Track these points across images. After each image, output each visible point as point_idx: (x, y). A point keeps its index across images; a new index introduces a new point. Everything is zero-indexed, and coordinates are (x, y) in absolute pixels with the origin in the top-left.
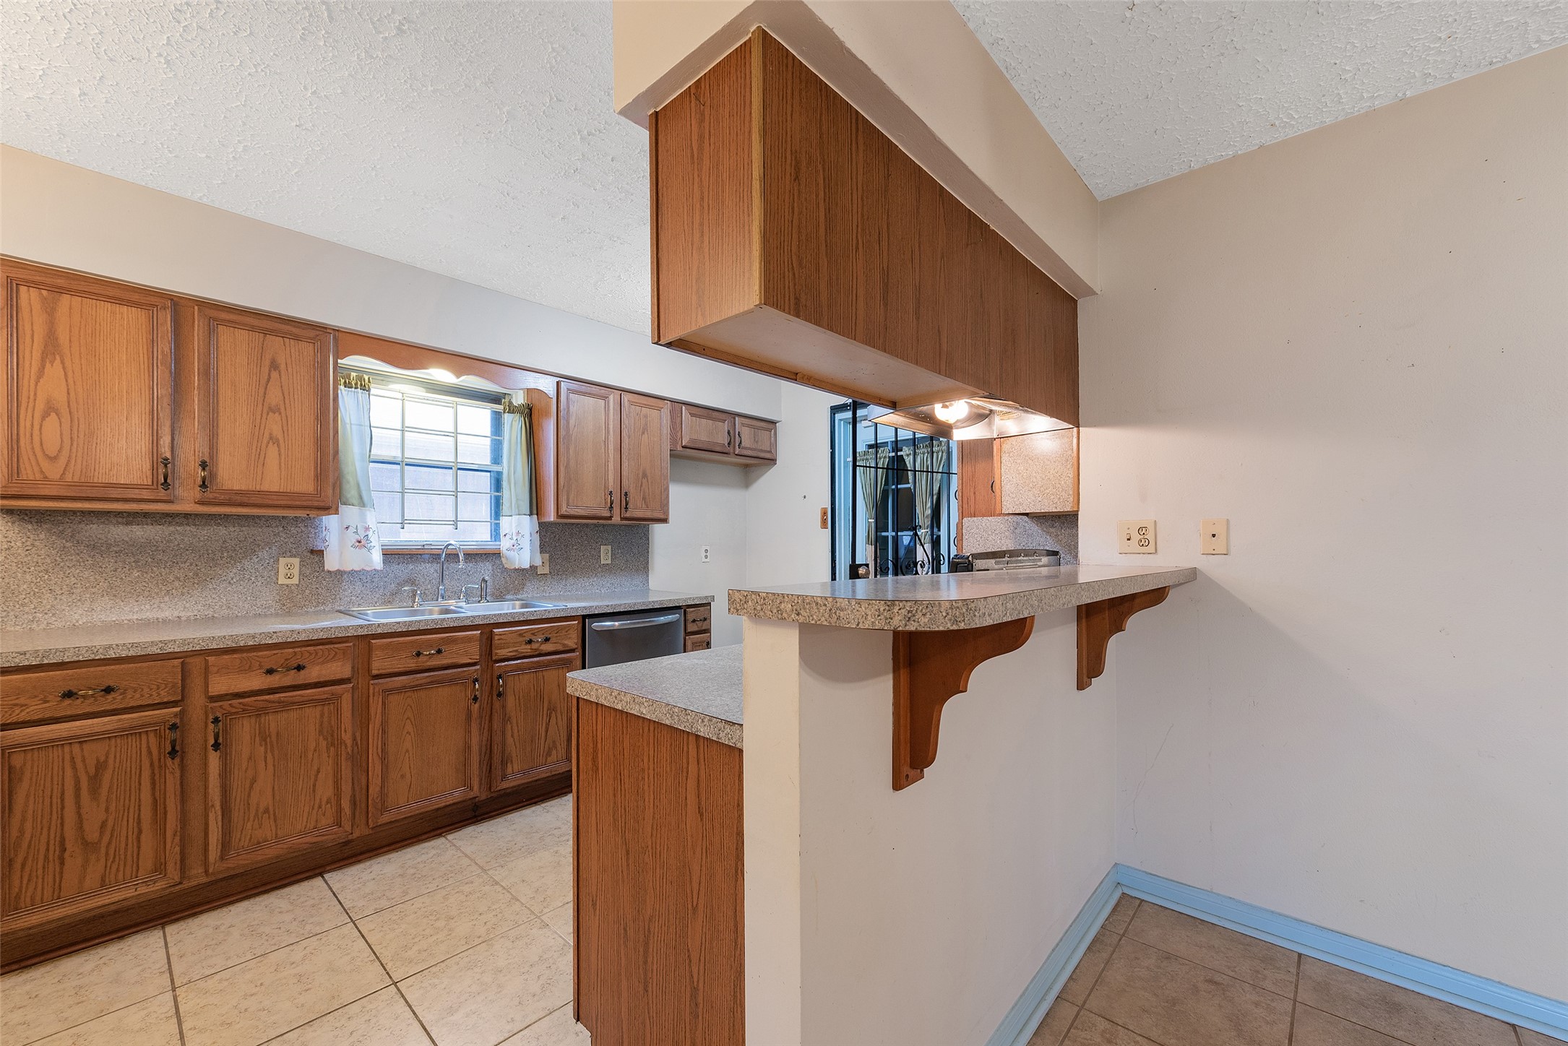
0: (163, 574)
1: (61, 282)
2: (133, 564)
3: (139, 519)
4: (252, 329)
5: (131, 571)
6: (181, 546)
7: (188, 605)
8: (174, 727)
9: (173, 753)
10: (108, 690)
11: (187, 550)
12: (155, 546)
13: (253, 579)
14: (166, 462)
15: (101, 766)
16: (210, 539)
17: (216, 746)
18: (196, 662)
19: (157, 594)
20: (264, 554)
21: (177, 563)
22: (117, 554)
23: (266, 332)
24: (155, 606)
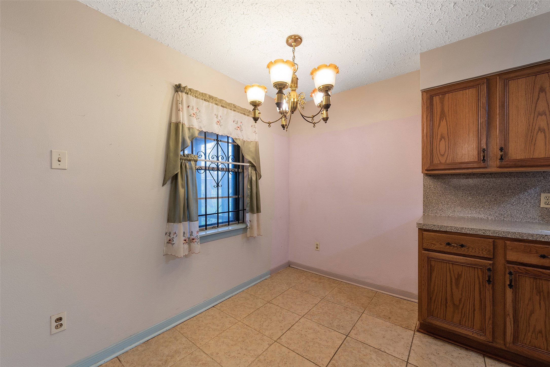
0: (481, 199)
1: (446, 90)
2: (469, 194)
3: (471, 176)
4: (528, 75)
5: (468, 197)
6: (489, 187)
7: (491, 213)
8: (489, 270)
9: (489, 281)
10: (462, 246)
11: (491, 189)
12: (477, 187)
13: (525, 203)
14: (484, 150)
15: (459, 276)
16: (502, 184)
17: (511, 286)
18: (500, 243)
19: (478, 207)
20: (532, 191)
21: (487, 195)
22: (463, 190)
23: (536, 74)
24: (478, 212)
